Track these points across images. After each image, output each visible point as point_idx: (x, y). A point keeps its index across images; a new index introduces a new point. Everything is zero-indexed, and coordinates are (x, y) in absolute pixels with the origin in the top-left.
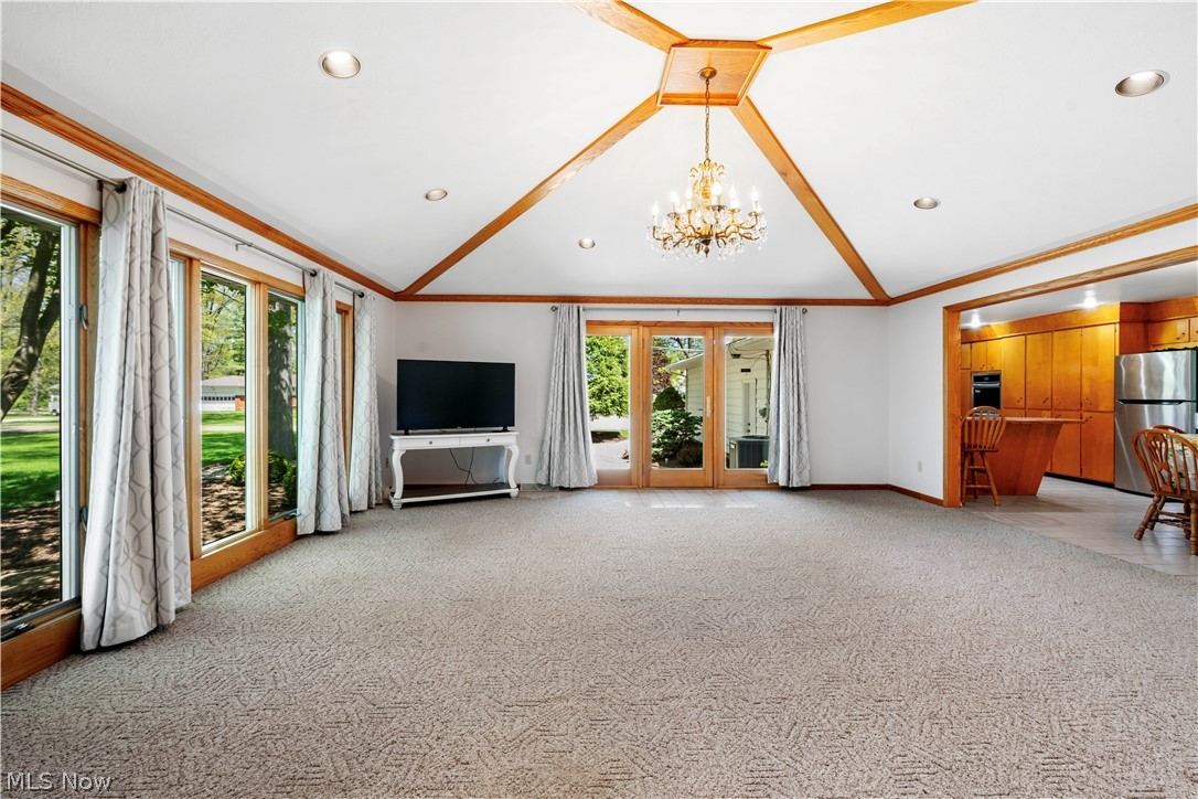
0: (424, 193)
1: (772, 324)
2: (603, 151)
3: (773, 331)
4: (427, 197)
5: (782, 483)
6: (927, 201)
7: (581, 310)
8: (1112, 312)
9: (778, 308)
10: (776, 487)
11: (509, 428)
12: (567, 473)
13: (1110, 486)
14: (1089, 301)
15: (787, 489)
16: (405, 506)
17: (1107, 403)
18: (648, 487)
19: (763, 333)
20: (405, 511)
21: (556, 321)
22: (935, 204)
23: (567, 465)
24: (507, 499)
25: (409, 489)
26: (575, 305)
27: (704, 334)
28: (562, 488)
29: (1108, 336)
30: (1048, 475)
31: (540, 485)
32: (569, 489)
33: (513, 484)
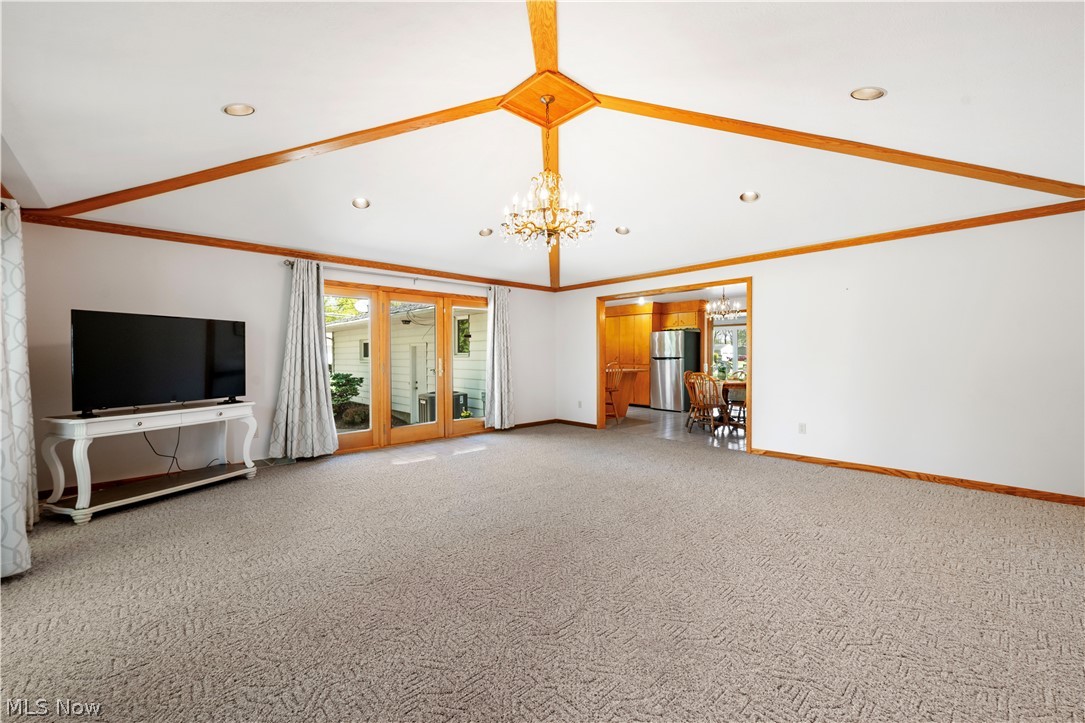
0: (224, 104)
1: (486, 300)
2: (431, 124)
3: (487, 304)
4: (226, 111)
5: (497, 426)
6: (623, 228)
7: (321, 268)
8: (650, 309)
9: (492, 286)
10: (492, 430)
11: (238, 398)
12: (309, 441)
13: (648, 407)
14: (641, 301)
15: (502, 431)
16: (96, 516)
17: (646, 360)
18: (389, 444)
19: (477, 305)
20: (96, 523)
21: (292, 276)
22: (628, 232)
23: (309, 432)
24: (244, 482)
25: (100, 492)
26: (315, 262)
27: (436, 303)
28: (301, 460)
29: (646, 320)
30: (631, 405)
31: (273, 460)
32: (312, 459)
33: (250, 464)
